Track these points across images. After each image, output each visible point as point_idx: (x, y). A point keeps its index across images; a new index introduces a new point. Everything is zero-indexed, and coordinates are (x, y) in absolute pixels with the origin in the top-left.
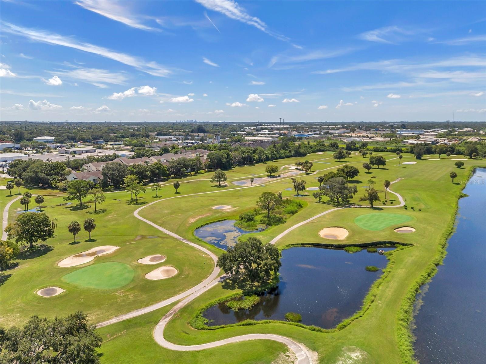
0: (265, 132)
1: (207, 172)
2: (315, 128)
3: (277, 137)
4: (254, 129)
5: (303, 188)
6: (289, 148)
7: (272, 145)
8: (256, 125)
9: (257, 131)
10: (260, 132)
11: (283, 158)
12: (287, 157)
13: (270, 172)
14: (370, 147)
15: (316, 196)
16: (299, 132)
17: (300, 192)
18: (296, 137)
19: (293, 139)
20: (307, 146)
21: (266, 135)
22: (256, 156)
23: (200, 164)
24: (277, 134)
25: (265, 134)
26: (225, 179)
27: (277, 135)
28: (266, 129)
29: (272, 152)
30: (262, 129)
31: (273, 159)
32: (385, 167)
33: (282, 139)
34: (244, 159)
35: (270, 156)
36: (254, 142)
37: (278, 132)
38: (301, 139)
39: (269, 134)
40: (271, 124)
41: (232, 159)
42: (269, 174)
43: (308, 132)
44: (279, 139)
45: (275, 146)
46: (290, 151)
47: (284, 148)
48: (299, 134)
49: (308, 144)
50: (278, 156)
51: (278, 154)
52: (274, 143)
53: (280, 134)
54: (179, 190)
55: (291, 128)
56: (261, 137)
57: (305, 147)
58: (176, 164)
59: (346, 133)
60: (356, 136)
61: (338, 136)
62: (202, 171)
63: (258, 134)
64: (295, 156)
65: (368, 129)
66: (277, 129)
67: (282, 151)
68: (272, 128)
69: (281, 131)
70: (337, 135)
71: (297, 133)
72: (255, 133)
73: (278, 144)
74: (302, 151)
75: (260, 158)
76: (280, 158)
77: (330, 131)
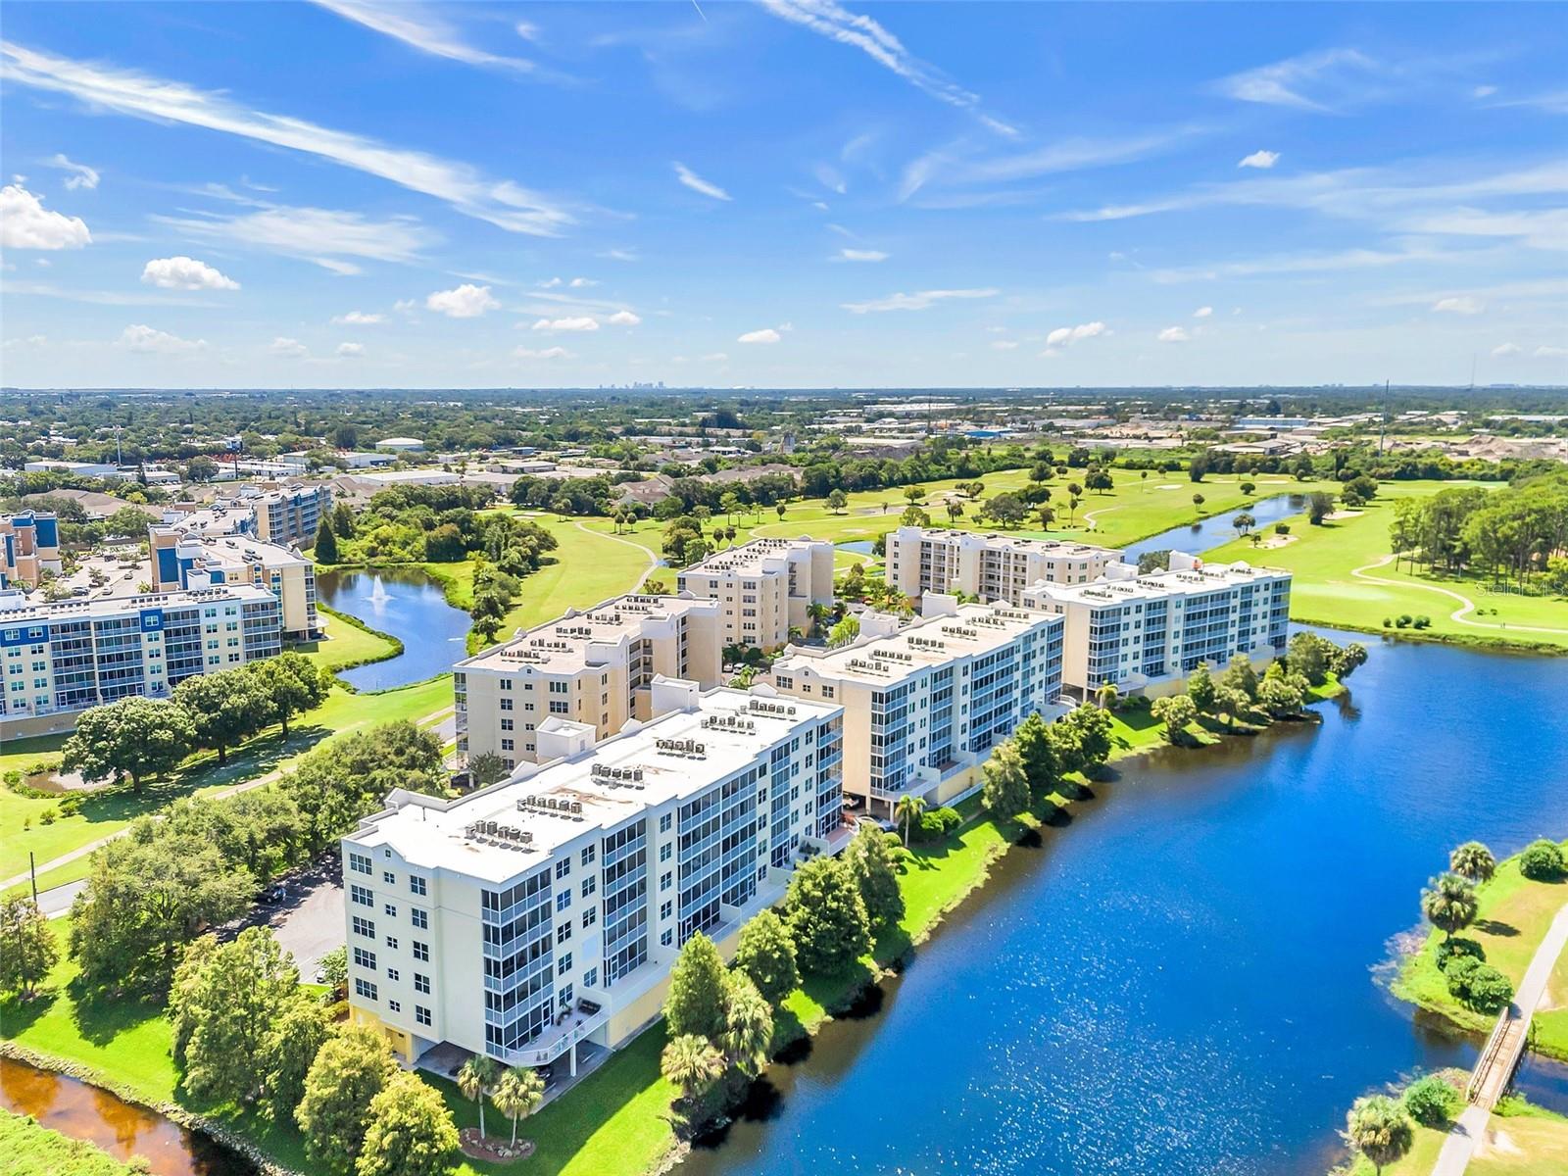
0: (890, 423)
1: (804, 499)
2: (1028, 412)
3: (923, 439)
4: (859, 415)
5: (961, 512)
6: (949, 460)
7: (913, 457)
8: (860, 404)
9: (868, 421)
10: (877, 426)
11: (935, 480)
12: (942, 478)
13: (911, 497)
14: (1120, 460)
15: (976, 519)
16: (978, 422)
17: (956, 519)
18: (967, 437)
19: (960, 444)
20: (986, 457)
21: (894, 433)
22: (884, 475)
23: (795, 486)
24: (921, 429)
25: (890, 430)
26: (845, 505)
27: (923, 434)
28: (891, 415)
29: (913, 468)
30: (881, 415)
31: (915, 480)
32: (1111, 492)
33: (934, 443)
34: (863, 479)
35: (909, 476)
36: (874, 449)
37: (924, 423)
38: (979, 442)
39: (902, 431)
40: (904, 399)
41: (842, 479)
42: (910, 501)
43: (1004, 424)
44: (927, 442)
45: (918, 457)
46: (949, 468)
47: (936, 462)
48: (978, 429)
49: (989, 453)
50: (924, 475)
51: (926, 471)
52: (915, 451)
53: (930, 431)
54: (784, 517)
55: (958, 411)
56: (883, 437)
57: (980, 459)
58: (760, 485)
59: (1103, 426)
60: (1118, 435)
61: (1074, 436)
62: (797, 499)
63: (873, 431)
64: (958, 477)
65: (1172, 416)
66: (922, 416)
67: (933, 467)
68: (908, 415)
69: (933, 423)
70: (1072, 433)
71: (973, 429)
72: (865, 426)
73: (924, 453)
74: (972, 466)
75: (891, 479)
76: (929, 479)
77: (1058, 423)
